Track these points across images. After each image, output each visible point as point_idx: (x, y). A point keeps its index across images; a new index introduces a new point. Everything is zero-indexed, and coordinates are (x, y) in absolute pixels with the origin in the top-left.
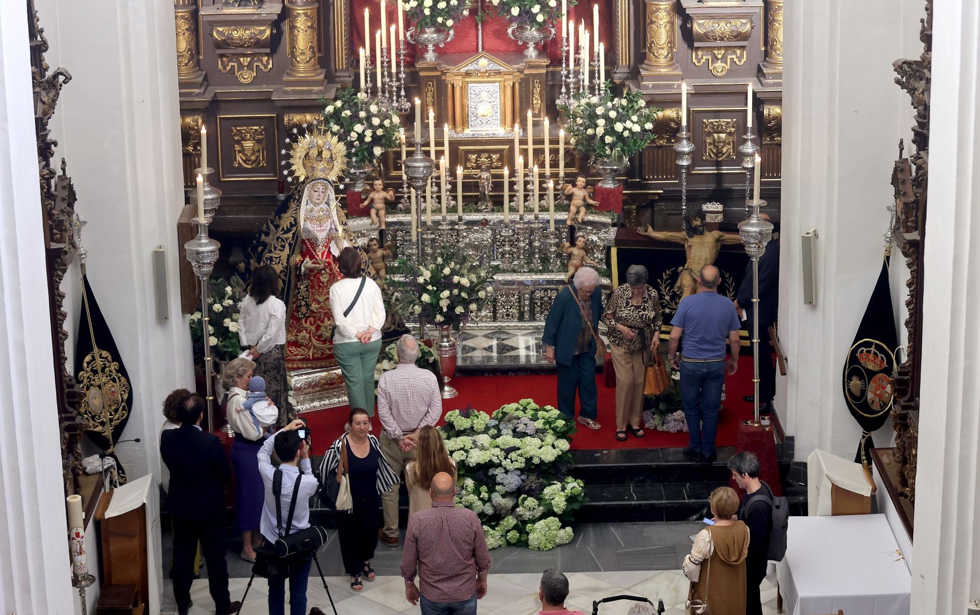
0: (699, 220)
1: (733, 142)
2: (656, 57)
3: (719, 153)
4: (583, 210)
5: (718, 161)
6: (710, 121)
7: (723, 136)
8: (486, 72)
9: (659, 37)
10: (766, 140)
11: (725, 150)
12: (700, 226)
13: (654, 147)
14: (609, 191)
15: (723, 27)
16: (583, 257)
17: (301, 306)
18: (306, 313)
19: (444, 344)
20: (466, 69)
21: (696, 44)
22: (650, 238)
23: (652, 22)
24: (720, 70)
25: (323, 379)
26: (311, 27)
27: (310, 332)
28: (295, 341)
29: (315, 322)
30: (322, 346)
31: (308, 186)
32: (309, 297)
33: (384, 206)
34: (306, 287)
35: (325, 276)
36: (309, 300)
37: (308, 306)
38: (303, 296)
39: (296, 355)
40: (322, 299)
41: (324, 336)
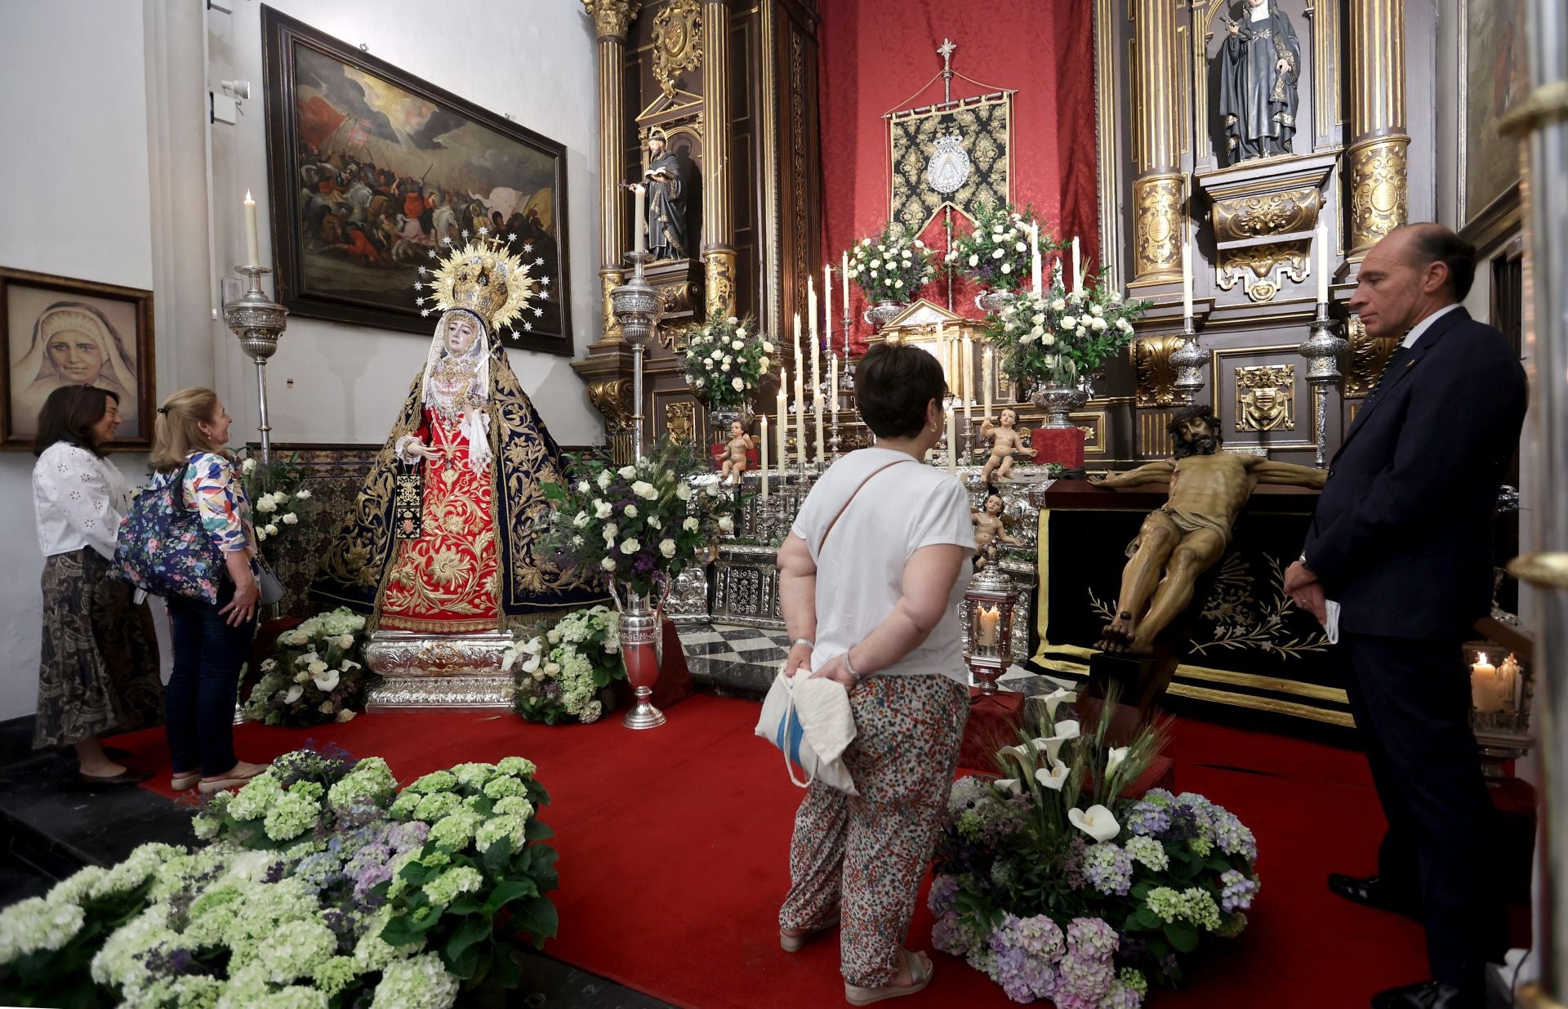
0: (1203, 425)
1: (1290, 400)
2: (1154, 262)
3: (1264, 418)
4: (1007, 461)
5: (1261, 432)
6: (1247, 369)
7: (1270, 392)
8: (928, 325)
9: (1157, 231)
10: (1351, 389)
11: (1274, 413)
12: (1205, 437)
13: (1153, 407)
14: (1057, 434)
15: (1267, 207)
16: (996, 532)
17: (403, 518)
18: (412, 533)
19: (631, 619)
20: (903, 324)
21: (1221, 246)
22: (1108, 489)
23: (1145, 210)
24: (1263, 292)
25: (424, 653)
26: (721, 274)
27: (416, 568)
28: (399, 581)
29: (427, 551)
30: (432, 595)
31: (443, 319)
32: (421, 506)
33: (743, 457)
34: (416, 487)
35: (450, 472)
36: (421, 512)
37: (417, 520)
38: (409, 503)
39: (392, 604)
40: (440, 512)
41: (435, 577)
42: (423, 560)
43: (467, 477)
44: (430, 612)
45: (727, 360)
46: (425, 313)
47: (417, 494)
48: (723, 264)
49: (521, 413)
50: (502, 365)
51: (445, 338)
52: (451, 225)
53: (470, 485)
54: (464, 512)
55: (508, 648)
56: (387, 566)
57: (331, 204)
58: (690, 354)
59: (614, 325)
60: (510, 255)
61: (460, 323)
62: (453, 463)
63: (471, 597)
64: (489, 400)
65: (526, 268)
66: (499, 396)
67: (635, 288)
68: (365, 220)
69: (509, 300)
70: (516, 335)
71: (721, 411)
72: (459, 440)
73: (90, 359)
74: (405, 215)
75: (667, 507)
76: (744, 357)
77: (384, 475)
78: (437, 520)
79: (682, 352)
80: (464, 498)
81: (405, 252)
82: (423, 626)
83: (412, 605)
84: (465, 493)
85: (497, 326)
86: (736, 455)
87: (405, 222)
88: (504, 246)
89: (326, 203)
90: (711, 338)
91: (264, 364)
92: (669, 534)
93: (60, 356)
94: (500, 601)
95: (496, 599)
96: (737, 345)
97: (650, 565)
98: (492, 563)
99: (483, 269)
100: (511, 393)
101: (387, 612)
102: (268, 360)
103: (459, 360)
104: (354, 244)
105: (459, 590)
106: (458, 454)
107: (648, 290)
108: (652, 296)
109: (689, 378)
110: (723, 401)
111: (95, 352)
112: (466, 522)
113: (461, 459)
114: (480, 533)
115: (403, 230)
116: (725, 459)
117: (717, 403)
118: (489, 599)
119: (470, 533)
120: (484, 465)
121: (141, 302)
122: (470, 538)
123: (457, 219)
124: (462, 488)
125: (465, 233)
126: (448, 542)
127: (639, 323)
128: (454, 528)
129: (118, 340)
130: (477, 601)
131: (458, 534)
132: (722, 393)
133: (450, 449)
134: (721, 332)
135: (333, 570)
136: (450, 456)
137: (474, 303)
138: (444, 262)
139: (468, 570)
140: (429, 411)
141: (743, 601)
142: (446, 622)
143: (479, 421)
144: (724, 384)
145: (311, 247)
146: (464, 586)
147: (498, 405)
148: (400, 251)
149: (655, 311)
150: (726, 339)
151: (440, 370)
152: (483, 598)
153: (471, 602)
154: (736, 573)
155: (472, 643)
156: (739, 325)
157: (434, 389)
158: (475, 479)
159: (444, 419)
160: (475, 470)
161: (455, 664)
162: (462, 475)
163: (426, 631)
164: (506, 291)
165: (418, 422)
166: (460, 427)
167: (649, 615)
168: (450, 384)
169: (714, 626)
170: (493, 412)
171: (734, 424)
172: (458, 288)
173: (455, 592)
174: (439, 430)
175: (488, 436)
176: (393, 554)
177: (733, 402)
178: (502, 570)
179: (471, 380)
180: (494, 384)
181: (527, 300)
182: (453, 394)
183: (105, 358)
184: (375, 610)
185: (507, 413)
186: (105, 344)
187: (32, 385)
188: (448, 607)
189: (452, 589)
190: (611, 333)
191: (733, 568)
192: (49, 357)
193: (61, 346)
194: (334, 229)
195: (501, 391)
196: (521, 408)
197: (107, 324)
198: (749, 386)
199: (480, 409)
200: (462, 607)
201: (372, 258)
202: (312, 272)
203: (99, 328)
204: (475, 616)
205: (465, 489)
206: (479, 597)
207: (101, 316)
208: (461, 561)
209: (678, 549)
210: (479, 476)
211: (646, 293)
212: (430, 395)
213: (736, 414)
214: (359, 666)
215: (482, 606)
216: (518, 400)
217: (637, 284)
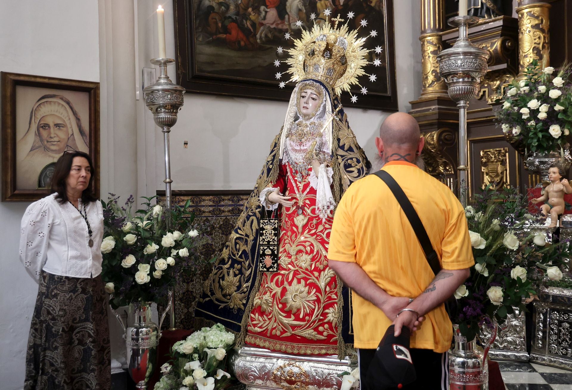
17: (264, 255)
18: (271, 267)
25: (278, 370)
26: (535, 27)
27: (274, 296)
28: (260, 307)
29: (282, 283)
30: (286, 321)
31: (296, 89)
32: (278, 245)
33: (561, 201)
34: (275, 229)
35: (301, 217)
36: (278, 250)
37: (275, 257)
38: (269, 242)
39: (255, 325)
40: (293, 249)
41: (288, 305)
42: (279, 290)
43: (315, 222)
44: (284, 335)
45: (544, 108)
46: (282, 85)
47: (275, 235)
48: (537, 18)
49: (359, 166)
50: (343, 125)
51: (298, 105)
52: (300, 10)
53: (317, 228)
54: (312, 251)
55: (347, 373)
56: (252, 293)
57: (214, 5)
58: (507, 105)
59: (433, 82)
60: (349, 31)
61: (309, 91)
62: (303, 210)
63: (316, 324)
64: (332, 156)
65: (362, 41)
66: (341, 152)
67: (460, 50)
68: (237, 14)
69: (348, 69)
70: (354, 99)
71: (537, 157)
72: (308, 190)
73: (62, 135)
74: (267, 6)
75: (494, 256)
76: (561, 105)
77: (251, 218)
78: (290, 257)
79: (499, 103)
80: (312, 239)
81: (266, 36)
82: (278, 347)
83: (270, 328)
84: (312, 235)
85: (338, 92)
86: (554, 200)
87: (266, 12)
88: (344, 23)
89: (211, 4)
90: (527, 88)
91: (168, 132)
92: (496, 282)
93: (44, 133)
94: (340, 329)
95: (336, 328)
96: (554, 94)
97: (478, 310)
98: (334, 296)
99: (328, 44)
100: (350, 149)
101: (251, 332)
102: (172, 129)
103: (308, 123)
104: (230, 33)
105: (307, 318)
106: (307, 202)
107: (472, 50)
108: (476, 56)
109: (505, 128)
110: (540, 147)
111: (64, 129)
112: (313, 259)
113: (310, 206)
114: (324, 270)
115: (265, 18)
116: (542, 203)
117: (534, 149)
118: (331, 328)
119: (316, 269)
120: (328, 212)
121: (92, 91)
122: (316, 274)
123: (304, 5)
124: (310, 230)
125: (313, 16)
126: (299, 277)
127: (464, 82)
128: (304, 265)
129: (78, 119)
130: (321, 329)
131: (307, 269)
132: (538, 140)
133: (301, 197)
134: (537, 83)
135: (213, 294)
136: (301, 204)
137: (320, 74)
138: (297, 42)
139: (314, 301)
140: (285, 166)
141: (564, 344)
142: (295, 345)
143: (325, 174)
144: (541, 131)
145: (200, 39)
146: (311, 314)
147: (340, 160)
148: (263, 35)
149: (479, 69)
150: (542, 89)
151: (293, 132)
152: (326, 326)
153: (316, 329)
154: (556, 315)
155: (316, 365)
156: (555, 75)
157: (289, 148)
158: (320, 223)
159: (296, 172)
160: (321, 216)
161: (302, 382)
162: (310, 219)
163: (280, 351)
164: (346, 62)
165: (276, 175)
166: (309, 179)
167: (476, 357)
168: (301, 144)
169: (534, 365)
170: (335, 166)
171: (552, 170)
172: (308, 63)
173: (303, 320)
174: (292, 181)
175: (332, 187)
176: (256, 284)
177: (549, 149)
178: (342, 304)
179: (318, 139)
180: (336, 142)
181: (363, 68)
182: (304, 151)
183: (70, 133)
184: (242, 329)
185: (347, 166)
186: (70, 123)
187: (28, 155)
188: (298, 332)
189: (301, 316)
190: (431, 89)
191: (553, 310)
192: (38, 134)
193: (46, 126)
194: (216, 23)
195: (342, 148)
196: (358, 161)
197: (72, 108)
198: (567, 133)
199: (325, 163)
200: (309, 333)
201: (242, 43)
202: (201, 58)
203: (67, 111)
204: (319, 341)
205: (313, 231)
206: (322, 325)
207: (68, 103)
208: (309, 293)
209: (506, 296)
210: (324, 220)
211: (471, 53)
212: (286, 152)
213: (554, 160)
214: (229, 376)
215: (325, 333)
216: (356, 154)
217: (461, 46)
